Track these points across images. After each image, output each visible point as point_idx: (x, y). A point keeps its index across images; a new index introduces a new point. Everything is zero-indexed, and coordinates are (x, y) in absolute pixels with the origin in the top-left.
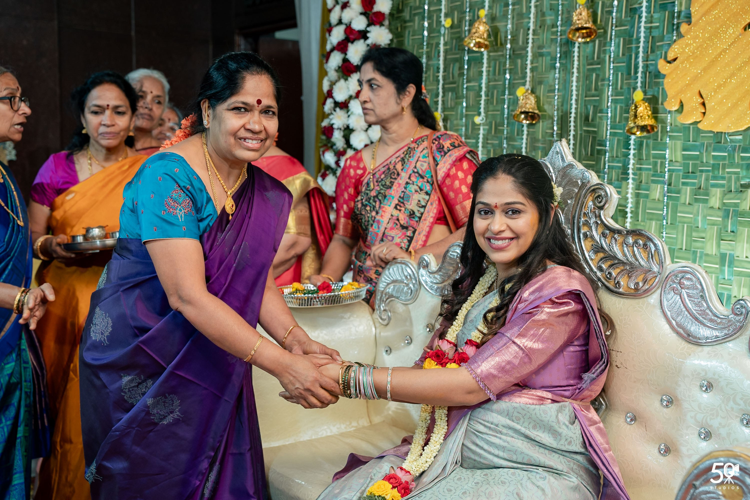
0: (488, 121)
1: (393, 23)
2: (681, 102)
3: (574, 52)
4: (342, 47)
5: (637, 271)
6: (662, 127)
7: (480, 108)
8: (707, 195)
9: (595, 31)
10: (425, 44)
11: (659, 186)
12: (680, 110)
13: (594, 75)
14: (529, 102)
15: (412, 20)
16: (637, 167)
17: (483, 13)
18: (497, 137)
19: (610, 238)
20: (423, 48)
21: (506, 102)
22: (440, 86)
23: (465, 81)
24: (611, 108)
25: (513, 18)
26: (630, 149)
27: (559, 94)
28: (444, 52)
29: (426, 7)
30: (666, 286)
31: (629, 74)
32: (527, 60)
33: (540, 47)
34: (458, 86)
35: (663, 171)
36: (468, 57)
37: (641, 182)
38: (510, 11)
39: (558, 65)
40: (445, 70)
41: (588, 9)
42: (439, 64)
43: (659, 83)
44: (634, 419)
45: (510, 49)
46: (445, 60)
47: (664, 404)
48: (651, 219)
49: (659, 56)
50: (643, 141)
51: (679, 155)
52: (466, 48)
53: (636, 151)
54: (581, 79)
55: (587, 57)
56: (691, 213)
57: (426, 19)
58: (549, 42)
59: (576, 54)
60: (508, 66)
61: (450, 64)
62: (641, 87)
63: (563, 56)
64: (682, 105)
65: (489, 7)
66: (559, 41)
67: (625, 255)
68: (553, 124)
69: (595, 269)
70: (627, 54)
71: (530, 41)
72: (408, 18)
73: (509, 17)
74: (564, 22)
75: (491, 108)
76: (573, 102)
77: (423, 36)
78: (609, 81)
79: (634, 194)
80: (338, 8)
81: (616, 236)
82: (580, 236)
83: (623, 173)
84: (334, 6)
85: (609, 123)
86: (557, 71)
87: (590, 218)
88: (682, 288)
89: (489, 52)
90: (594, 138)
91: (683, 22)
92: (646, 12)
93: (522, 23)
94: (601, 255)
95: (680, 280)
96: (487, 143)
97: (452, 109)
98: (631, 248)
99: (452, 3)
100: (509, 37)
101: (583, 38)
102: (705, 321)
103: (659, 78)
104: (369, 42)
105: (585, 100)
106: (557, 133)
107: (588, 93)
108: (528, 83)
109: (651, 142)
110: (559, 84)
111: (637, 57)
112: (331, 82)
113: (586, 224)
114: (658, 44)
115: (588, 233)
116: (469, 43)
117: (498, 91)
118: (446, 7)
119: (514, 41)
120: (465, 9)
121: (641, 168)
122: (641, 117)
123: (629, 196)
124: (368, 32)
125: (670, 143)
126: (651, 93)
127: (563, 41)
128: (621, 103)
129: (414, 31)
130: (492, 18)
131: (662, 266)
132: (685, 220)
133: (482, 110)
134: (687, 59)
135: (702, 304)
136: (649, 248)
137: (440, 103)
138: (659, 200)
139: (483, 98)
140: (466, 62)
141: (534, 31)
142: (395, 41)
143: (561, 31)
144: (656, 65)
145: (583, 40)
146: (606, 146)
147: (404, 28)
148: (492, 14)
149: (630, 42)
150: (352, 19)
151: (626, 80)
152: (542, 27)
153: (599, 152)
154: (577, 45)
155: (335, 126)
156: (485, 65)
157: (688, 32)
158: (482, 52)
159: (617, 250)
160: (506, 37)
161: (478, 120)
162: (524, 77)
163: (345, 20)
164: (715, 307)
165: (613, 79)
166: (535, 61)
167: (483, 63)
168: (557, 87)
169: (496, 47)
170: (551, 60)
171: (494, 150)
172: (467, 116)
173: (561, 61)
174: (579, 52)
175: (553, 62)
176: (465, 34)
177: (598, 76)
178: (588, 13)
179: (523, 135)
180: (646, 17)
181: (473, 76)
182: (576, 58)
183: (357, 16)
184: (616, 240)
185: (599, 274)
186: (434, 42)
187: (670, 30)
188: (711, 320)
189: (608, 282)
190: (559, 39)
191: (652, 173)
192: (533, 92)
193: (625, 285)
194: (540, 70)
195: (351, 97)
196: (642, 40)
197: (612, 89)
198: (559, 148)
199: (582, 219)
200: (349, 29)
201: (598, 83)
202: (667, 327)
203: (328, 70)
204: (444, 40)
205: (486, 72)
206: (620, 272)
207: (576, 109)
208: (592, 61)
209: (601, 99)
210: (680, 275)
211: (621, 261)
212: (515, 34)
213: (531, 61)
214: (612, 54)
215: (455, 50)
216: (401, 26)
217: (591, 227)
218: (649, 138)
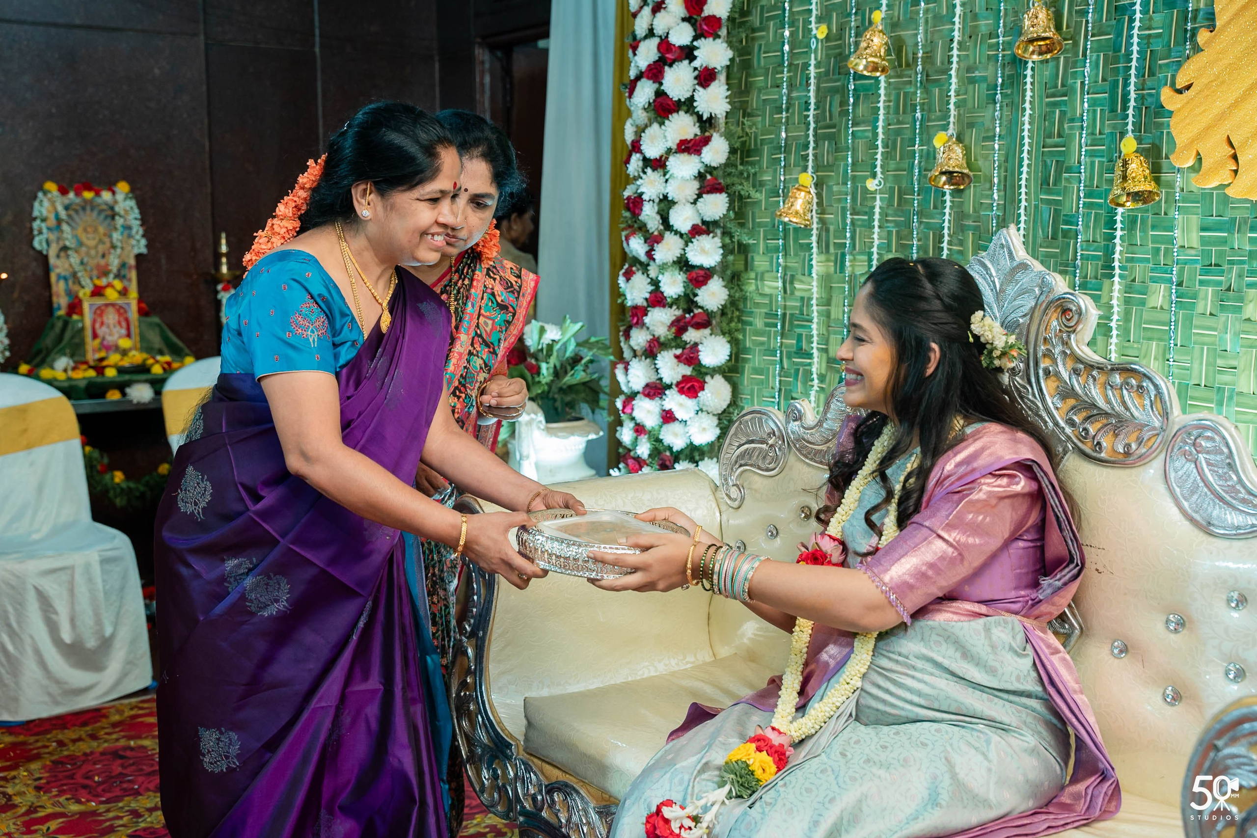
0: (888, 185)
1: (734, 32)
2: (1198, 154)
3: (1025, 76)
4: (655, 72)
5: (1127, 426)
6: (1167, 193)
7: (876, 167)
8: (1241, 300)
9: (1060, 43)
10: (786, 64)
11: (1163, 286)
12: (1197, 166)
13: (1057, 111)
14: (953, 156)
15: (763, 28)
16: (1127, 257)
17: (878, 16)
18: (902, 211)
19: (1085, 376)
20: (782, 72)
21: (917, 155)
22: (811, 132)
23: (850, 122)
24: (1086, 165)
25: (927, 22)
26: (1116, 229)
27: (1002, 142)
28: (815, 78)
29: (787, 6)
30: (1172, 450)
31: (1114, 110)
32: (950, 91)
33: (969, 70)
34: (840, 131)
35: (1169, 263)
36: (855, 85)
37: (1134, 280)
38: (921, 13)
40: (817, 108)
41: (1048, 10)
42: (809, 97)
43: (1162, 124)
44: (1125, 650)
45: (922, 73)
46: (818, 89)
47: (1171, 628)
48: (1150, 339)
49: (1163, 82)
50: (1137, 216)
51: (1194, 238)
52: (852, 71)
53: (1125, 232)
54: (1038, 120)
55: (1046, 84)
56: (1215, 329)
57: (787, 26)
58: (984, 60)
59: (1029, 80)
60: (918, 99)
61: (826, 97)
62: (1133, 131)
63: (1007, 82)
64: (1199, 160)
65: (887, 5)
66: (1000, 59)
67: (1108, 402)
68: (991, 189)
69: (1062, 423)
70: (1109, 79)
71: (955, 59)
72: (757, 24)
73: (921, 21)
74: (1008, 29)
75: (892, 165)
76: (1025, 155)
77: (783, 54)
78: (1083, 121)
79: (1122, 299)
80: (647, 11)
81: (1095, 373)
82: (1038, 373)
83: (1104, 267)
84: (641, 8)
85: (1082, 188)
86: (998, 105)
87: (1054, 347)
88: (1198, 452)
89: (888, 77)
90: (1057, 213)
91: (1201, 27)
92: (1141, 12)
93: (942, 30)
94: (1072, 402)
95: (1195, 440)
96: (887, 221)
97: (830, 167)
98: (1118, 391)
100: (921, 54)
101: (1041, 53)
102: (1234, 502)
103: (1163, 117)
104: (696, 63)
105: (1043, 153)
106: (998, 205)
107: (1049, 141)
108: (951, 125)
109: (1149, 217)
110: (1000, 126)
111: (1126, 84)
112: (637, 126)
113: (1048, 354)
115: (1051, 369)
116: (856, 64)
117: (902, 139)
118: (819, 6)
119: (929, 58)
120: (848, 9)
121: (1132, 258)
122: (1133, 178)
123: (1115, 302)
124: (697, 48)
125: (1180, 220)
126: (1151, 141)
127: (1008, 59)
128: (1103, 156)
129: (768, 45)
130: (893, 25)
131: (1167, 419)
132: (1206, 339)
133: (878, 169)
134: (1207, 86)
135: (1230, 476)
136: (1146, 392)
137: (811, 157)
138: (1162, 308)
139: (880, 150)
140: (851, 93)
141: (960, 43)
142: (737, 59)
143: (1004, 42)
144: (1158, 95)
145: (1040, 57)
146: (1078, 225)
147: (751, 40)
148: (892, 18)
149: (1116, 60)
150: (669, 29)
151: (1109, 119)
152: (974, 38)
153: (1066, 234)
154: (1030, 65)
155: (644, 197)
157: (1208, 42)
158: (876, 79)
159: (1096, 394)
160: (915, 54)
161: (872, 185)
162: (946, 115)
163: (659, 30)
164: (1249, 481)
165: (1088, 119)
166: (963, 92)
167: (880, 96)
168: (997, 131)
169: (898, 70)
170: (988, 90)
171: (898, 232)
172: (854, 178)
173: (1005, 91)
174: (1033, 76)
175: (991, 92)
176: (850, 49)
177: (1063, 113)
178: (1048, 15)
179: (945, 208)
180: (1141, 20)
181: (863, 116)
182: (1028, 86)
183: (677, 24)
185: (1068, 430)
186: (800, 61)
187: (1181, 39)
188: (1244, 501)
189: (1082, 442)
190: (1001, 55)
191: (1151, 265)
192: (960, 139)
193: (1110, 447)
194: (970, 105)
195: (669, 151)
196: (1135, 56)
197: (1087, 135)
198: (1005, 238)
199: (1042, 347)
200: (665, 45)
201: (1063, 124)
202: (1175, 510)
203: (632, 108)
204: (816, 59)
205: (884, 109)
206: (1102, 428)
207: (1029, 166)
208: (1053, 90)
209: (1068, 149)
210: (1195, 432)
211: (1103, 410)
212: (929, 49)
213: (955, 91)
214: (1087, 79)
215: (833, 74)
216: (747, 37)
217: (1056, 359)
218: (1147, 211)
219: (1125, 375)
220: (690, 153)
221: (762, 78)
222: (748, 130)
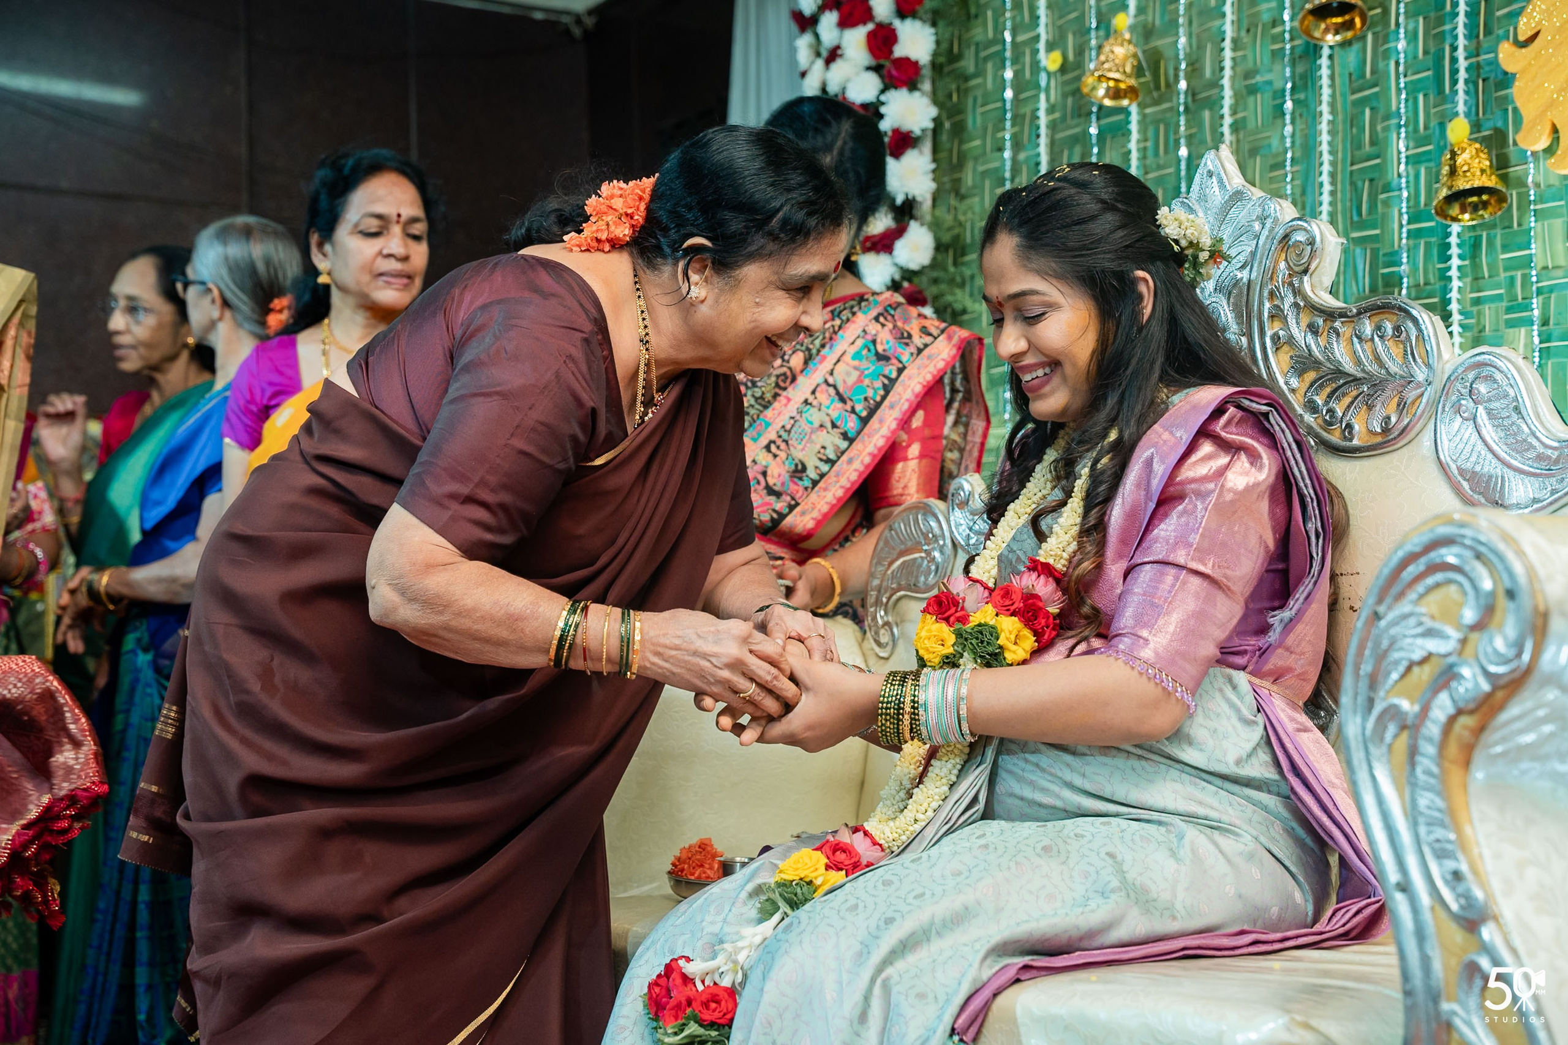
1: (939, 84)
2: (1555, 130)
3: (1320, 67)
5: (1383, 390)
6: (1518, 194)
10: (1009, 116)
11: (1523, 330)
12: (1554, 146)
13: (1367, 111)
15: (980, 73)
16: (1472, 298)
17: (1122, 21)
19: (1325, 334)
20: (1004, 129)
24: (1407, 176)
25: (1190, 23)
26: (1449, 258)
27: (1295, 169)
28: (1047, 127)
29: (1008, 36)
30: (1444, 410)
31: (1440, 91)
32: (1222, 107)
33: (1248, 75)
35: (1529, 296)
36: (1099, 127)
37: (1482, 330)
38: (1182, 11)
39: (1289, 105)
42: (1039, 155)
43: (1504, 98)
45: (1186, 93)
46: (1052, 144)
49: (1503, 39)
50: (1481, 236)
51: (1560, 253)
52: (1095, 109)
53: (1467, 262)
54: (1340, 127)
55: (1350, 75)
57: (1008, 63)
58: (1267, 59)
59: (1325, 72)
60: (1182, 128)
61: (1062, 151)
62: (1466, 113)
63: (1299, 83)
64: (1556, 137)
65: (1137, 6)
66: (1288, 52)
67: (1358, 362)
69: (1300, 410)
70: (1432, 50)
71: (1228, 64)
72: (971, 69)
73: (1181, 20)
76: (1325, 178)
77: (1004, 101)
78: (1399, 114)
80: (819, 65)
81: (1337, 324)
82: (1265, 345)
84: (813, 63)
85: (1404, 210)
86: (1288, 118)
87: (1283, 300)
88: (1476, 403)
89: (1142, 106)
90: (1375, 253)
93: (1209, 29)
94: (1311, 376)
95: (1471, 385)
98: (1369, 343)
99: (1061, 17)
100: (1183, 66)
101: (1337, 33)
103: (1507, 88)
105: (1352, 172)
107: (1357, 153)
109: (1498, 233)
110: (1293, 147)
111: (1453, 49)
113: (1277, 314)
114: (1499, 13)
115: (1281, 333)
116: (1094, 88)
118: (1050, 28)
119: (1194, 72)
120: (1087, 24)
121: (1479, 298)
122: (1466, 172)
124: (883, 104)
125: (1539, 229)
126: (1490, 124)
127: (1298, 51)
128: (1430, 160)
129: (986, 95)
130: (1145, 32)
131: (1434, 367)
135: (1519, 427)
136: (1404, 335)
140: (1094, 140)
141: (1234, 40)
142: (947, 125)
143: (1291, 31)
144: (1496, 57)
145: (1338, 38)
146: (1401, 264)
147: (963, 92)
148: (1145, 26)
149: (1440, 22)
150: (848, 80)
151: (1435, 107)
152: (1252, 30)
154: (1326, 52)
156: (1135, 136)
159: (1341, 353)
160: (1177, 69)
164: (1545, 429)
165: (1407, 112)
166: (1240, 108)
167: (1129, 132)
168: (1289, 155)
169: (1155, 94)
170: (1274, 99)
173: (1296, 97)
174: (1332, 67)
175: (1278, 101)
177: (1374, 111)
182: (1325, 81)
183: (857, 74)
184: (1338, 334)
185: (1309, 418)
186: (1026, 110)
188: (1540, 458)
189: (1328, 431)
190: (1288, 46)
191: (1505, 304)
193: (1364, 430)
194: (1251, 125)
196: (1463, 9)
197: (1407, 132)
198: (1214, 163)
199: (1268, 305)
201: (1375, 127)
204: (1048, 99)
205: (1138, 150)
206: (1352, 403)
207: (1333, 193)
208: (1361, 82)
209: (1385, 162)
210: (1471, 376)
211: (1351, 375)
212: (1194, 57)
213: (1231, 107)
214: (1402, 56)
215: (1072, 117)
216: (958, 89)
217: (1286, 318)
218: (1492, 226)
219: (1376, 319)
220: (878, 251)
221: (977, 143)
222: (962, 218)
